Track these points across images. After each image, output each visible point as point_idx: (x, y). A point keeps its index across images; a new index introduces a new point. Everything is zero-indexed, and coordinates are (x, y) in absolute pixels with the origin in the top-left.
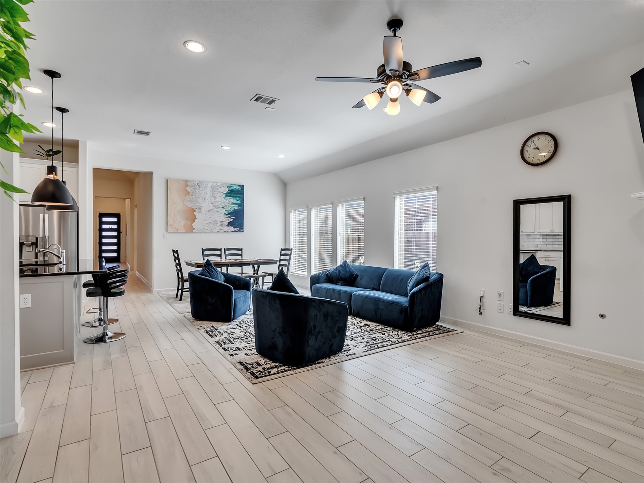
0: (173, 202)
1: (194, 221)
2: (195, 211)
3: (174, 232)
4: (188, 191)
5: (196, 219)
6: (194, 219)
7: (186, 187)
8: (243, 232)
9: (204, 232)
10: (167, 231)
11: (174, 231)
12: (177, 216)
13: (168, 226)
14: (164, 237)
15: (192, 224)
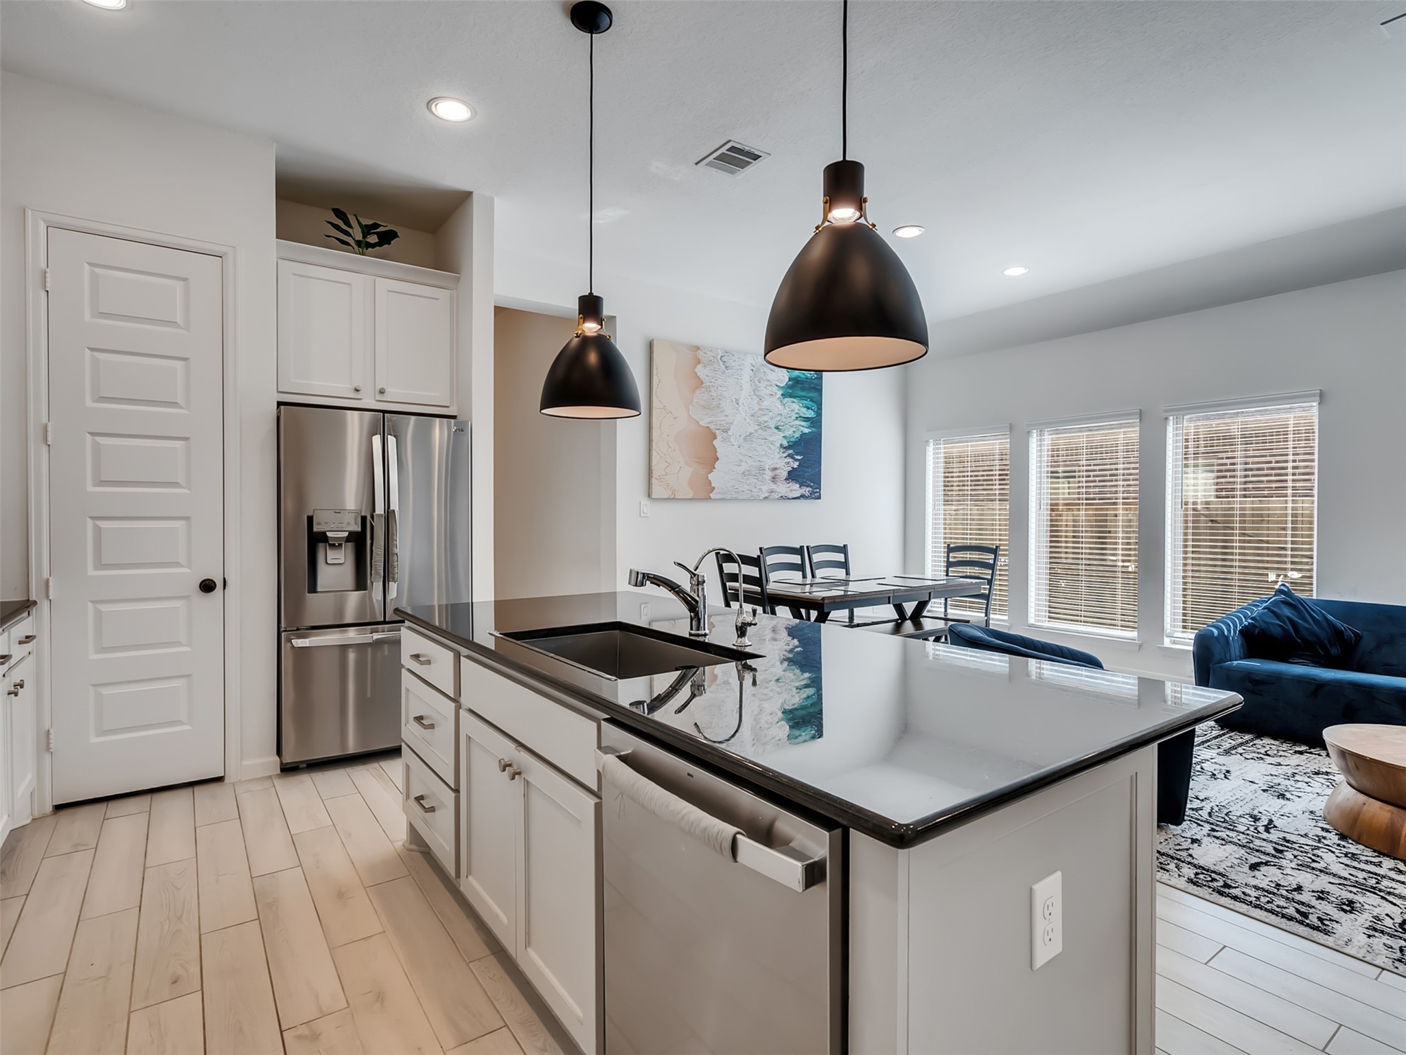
0: (666, 408)
1: (712, 468)
2: (715, 437)
3: (668, 499)
4: (698, 377)
6: (711, 460)
7: (695, 367)
8: (819, 498)
9: (736, 499)
10: (649, 496)
11: (667, 497)
12: (675, 450)
13: (654, 481)
14: (642, 515)
15: (709, 475)
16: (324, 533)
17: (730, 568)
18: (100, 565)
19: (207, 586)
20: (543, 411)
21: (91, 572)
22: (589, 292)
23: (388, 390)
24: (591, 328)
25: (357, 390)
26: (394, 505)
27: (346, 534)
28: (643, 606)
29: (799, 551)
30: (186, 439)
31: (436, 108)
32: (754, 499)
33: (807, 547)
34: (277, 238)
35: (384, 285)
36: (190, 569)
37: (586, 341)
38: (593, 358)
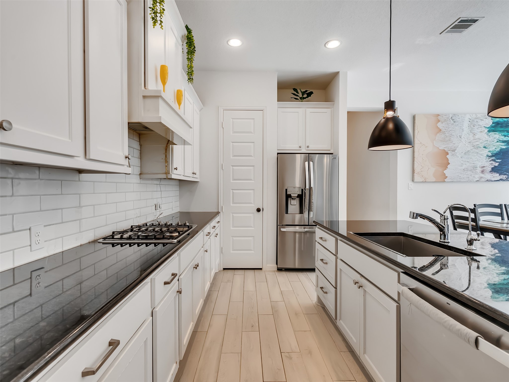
0: (421, 143)
1: (446, 167)
2: (448, 154)
3: (423, 182)
4: (439, 128)
5: (449, 164)
6: (446, 164)
7: (437, 124)
9: (460, 182)
10: (413, 181)
11: (422, 181)
12: (426, 161)
13: (415, 174)
14: (409, 189)
15: (444, 171)
16: (290, 195)
17: (456, 213)
18: (233, 203)
19: (258, 210)
20: (369, 149)
21: (232, 205)
22: (389, 99)
23: (310, 146)
24: (390, 114)
25: (300, 147)
26: (312, 185)
27: (297, 195)
28: (409, 227)
29: (500, 207)
30: (254, 166)
31: (327, 45)
32: (471, 182)
33: (505, 205)
34: (278, 101)
35: (309, 110)
36: (254, 205)
37: (387, 120)
38: (391, 126)
